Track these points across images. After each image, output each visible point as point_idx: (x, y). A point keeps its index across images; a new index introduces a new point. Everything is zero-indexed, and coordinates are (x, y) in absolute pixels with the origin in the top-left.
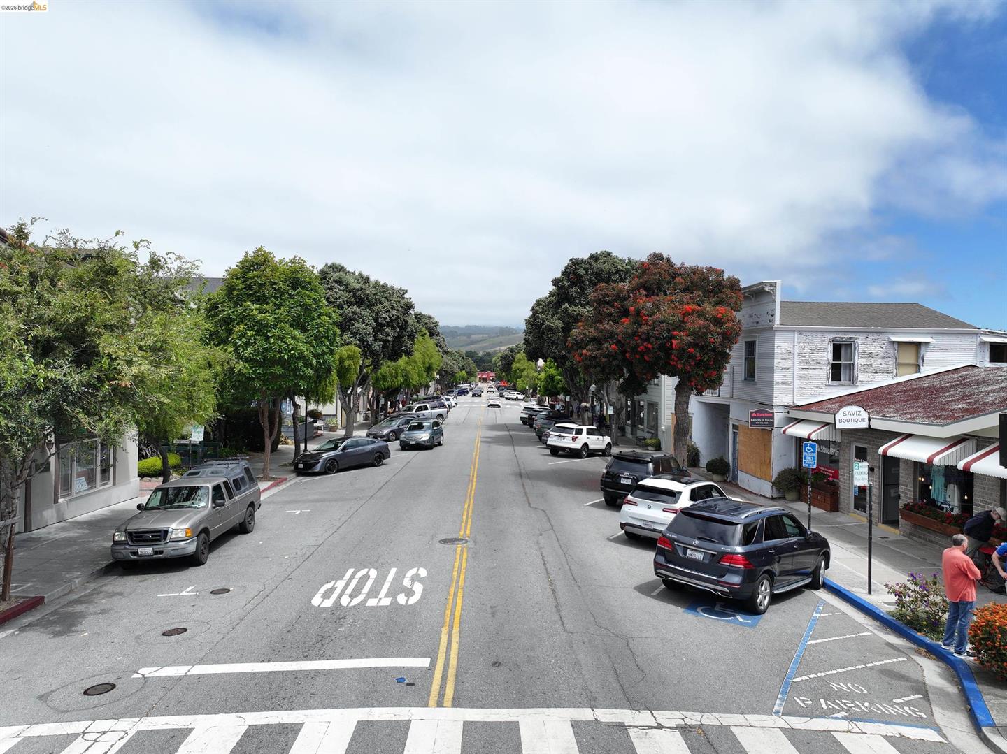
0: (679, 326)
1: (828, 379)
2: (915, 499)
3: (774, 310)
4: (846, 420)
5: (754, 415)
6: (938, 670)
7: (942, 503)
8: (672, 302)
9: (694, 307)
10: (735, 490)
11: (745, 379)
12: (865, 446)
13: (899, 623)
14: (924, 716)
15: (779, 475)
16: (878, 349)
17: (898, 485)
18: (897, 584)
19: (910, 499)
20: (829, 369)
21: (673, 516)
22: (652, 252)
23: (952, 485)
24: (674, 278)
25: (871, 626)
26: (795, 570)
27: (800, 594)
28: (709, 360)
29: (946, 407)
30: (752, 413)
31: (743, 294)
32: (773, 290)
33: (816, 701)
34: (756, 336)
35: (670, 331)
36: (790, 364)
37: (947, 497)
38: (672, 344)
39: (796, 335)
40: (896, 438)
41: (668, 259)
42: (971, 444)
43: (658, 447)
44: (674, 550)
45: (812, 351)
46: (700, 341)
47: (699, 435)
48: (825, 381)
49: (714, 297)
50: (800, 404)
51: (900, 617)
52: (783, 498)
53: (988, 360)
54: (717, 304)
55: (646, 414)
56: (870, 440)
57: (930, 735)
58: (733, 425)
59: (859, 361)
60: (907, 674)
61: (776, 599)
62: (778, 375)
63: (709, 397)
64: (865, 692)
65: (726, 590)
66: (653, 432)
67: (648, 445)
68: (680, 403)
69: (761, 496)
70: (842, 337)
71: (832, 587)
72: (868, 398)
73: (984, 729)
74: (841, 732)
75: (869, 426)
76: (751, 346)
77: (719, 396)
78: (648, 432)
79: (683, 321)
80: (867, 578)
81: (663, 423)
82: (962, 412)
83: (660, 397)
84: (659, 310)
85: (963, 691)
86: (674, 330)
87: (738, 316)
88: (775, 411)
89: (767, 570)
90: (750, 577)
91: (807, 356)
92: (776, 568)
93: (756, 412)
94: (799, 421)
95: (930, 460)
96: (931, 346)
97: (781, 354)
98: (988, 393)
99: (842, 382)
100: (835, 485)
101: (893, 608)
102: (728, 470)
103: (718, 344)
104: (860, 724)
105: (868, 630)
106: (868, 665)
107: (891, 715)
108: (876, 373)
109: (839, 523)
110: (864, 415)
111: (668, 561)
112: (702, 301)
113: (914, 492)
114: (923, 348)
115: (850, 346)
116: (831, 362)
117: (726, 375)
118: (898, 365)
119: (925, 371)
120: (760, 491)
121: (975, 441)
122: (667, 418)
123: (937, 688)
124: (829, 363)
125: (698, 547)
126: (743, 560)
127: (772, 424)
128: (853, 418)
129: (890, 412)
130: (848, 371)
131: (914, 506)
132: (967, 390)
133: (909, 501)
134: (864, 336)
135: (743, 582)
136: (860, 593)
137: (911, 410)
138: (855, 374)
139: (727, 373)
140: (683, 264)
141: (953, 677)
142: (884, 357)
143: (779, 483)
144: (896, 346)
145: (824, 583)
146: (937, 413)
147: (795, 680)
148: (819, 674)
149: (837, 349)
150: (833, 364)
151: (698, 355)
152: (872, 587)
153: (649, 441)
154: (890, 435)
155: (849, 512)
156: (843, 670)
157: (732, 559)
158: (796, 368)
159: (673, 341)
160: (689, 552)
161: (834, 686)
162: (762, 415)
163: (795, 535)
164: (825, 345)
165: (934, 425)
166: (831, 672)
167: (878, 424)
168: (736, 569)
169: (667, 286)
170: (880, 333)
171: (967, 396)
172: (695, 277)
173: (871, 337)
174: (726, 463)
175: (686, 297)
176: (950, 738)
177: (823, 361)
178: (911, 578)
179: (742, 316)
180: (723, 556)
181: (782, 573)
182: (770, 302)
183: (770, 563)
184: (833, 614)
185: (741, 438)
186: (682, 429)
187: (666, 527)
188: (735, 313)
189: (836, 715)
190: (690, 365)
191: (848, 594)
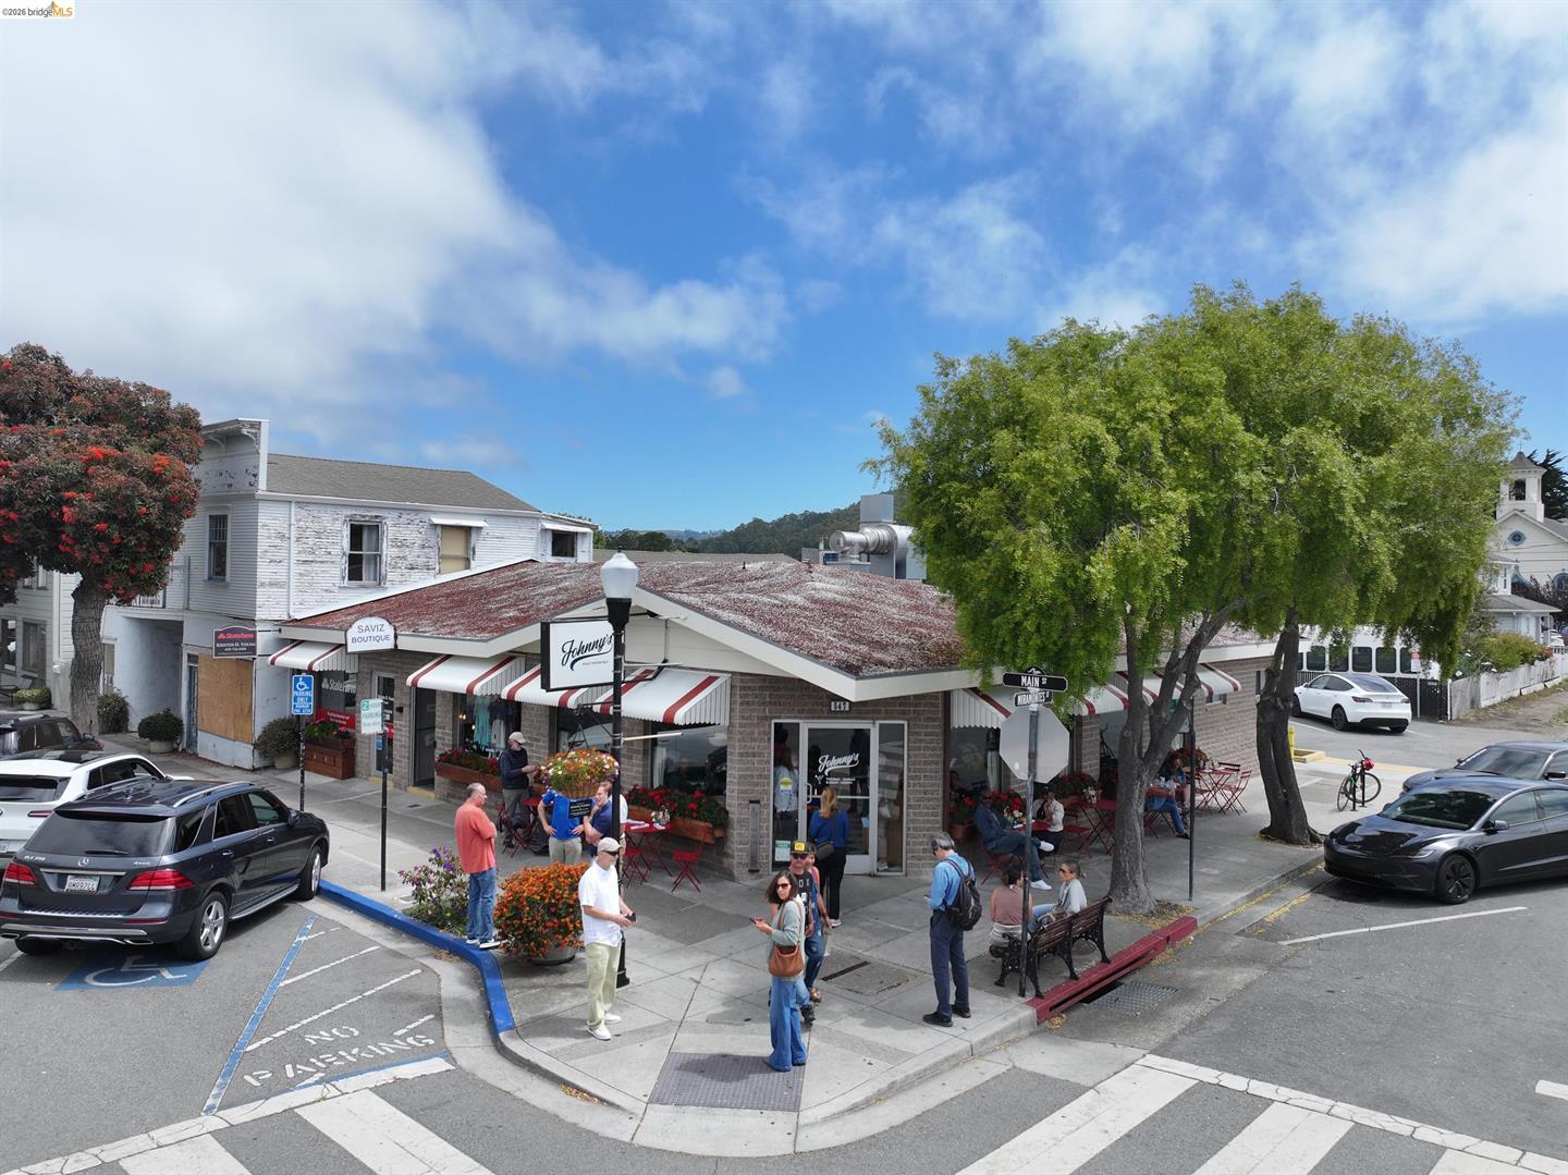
0: (80, 482)
1: (344, 578)
2: (454, 746)
3: (257, 467)
4: (363, 639)
5: (221, 636)
6: (460, 974)
7: (486, 747)
8: (64, 438)
9: (110, 450)
10: (192, 763)
11: (210, 579)
12: (391, 676)
13: (416, 923)
14: (431, 1042)
15: (264, 732)
16: (415, 534)
17: (433, 728)
18: (416, 868)
19: (448, 745)
20: (344, 564)
21: (39, 822)
22: (22, 341)
23: (498, 721)
24: (69, 396)
25: (380, 936)
26: (270, 876)
27: (280, 912)
28: (139, 545)
29: (495, 615)
30: (217, 633)
31: (204, 436)
32: (255, 434)
33: (278, 1072)
34: (228, 508)
35: (58, 490)
36: (282, 554)
37: (493, 737)
38: (62, 514)
39: (293, 510)
40: (431, 660)
41: (57, 359)
42: (519, 662)
43: (45, 702)
44: (40, 884)
45: (318, 535)
46: (119, 511)
47: (126, 676)
48: (338, 582)
49: (149, 437)
50: (299, 618)
51: (418, 914)
52: (272, 767)
53: (550, 553)
54: (155, 449)
55: (21, 644)
56: (397, 667)
57: (437, 1065)
58: (189, 655)
59: (388, 551)
60: (418, 992)
61: (233, 929)
62: (264, 572)
63: (143, 608)
64: (356, 1033)
65: (143, 932)
66: (36, 676)
67: (22, 701)
68: (83, 620)
69: (236, 767)
70: (364, 515)
71: (330, 892)
72: (400, 605)
73: (502, 1035)
74: (310, 1104)
75: (396, 646)
76: (218, 524)
77: (164, 607)
78: (25, 677)
79: (85, 474)
80: (380, 866)
81: (55, 658)
82: (512, 622)
83: (51, 611)
84: (36, 451)
85: (485, 995)
86: (67, 489)
87: (197, 471)
88: (258, 629)
89: (222, 884)
90: (188, 901)
91: (311, 541)
92: (235, 880)
93: (225, 632)
94: (297, 643)
95: (470, 689)
96: (484, 532)
97: (269, 538)
98: (544, 596)
99: (364, 582)
100: (349, 737)
101: (411, 904)
102: (180, 732)
103: (154, 517)
104: (340, 1084)
105: (375, 943)
106: (365, 994)
107: (388, 1055)
108: (412, 568)
109: (354, 794)
110: (389, 630)
111: (24, 905)
112: (127, 442)
113: (453, 735)
114: (474, 535)
115: (375, 529)
116: (348, 552)
117: (175, 572)
118: (442, 558)
119: (476, 568)
120: (233, 760)
121: (523, 660)
122: (62, 651)
123: (453, 999)
124: (344, 554)
125: (87, 869)
126: (174, 876)
127: (253, 650)
128: (373, 635)
129: (426, 626)
130: (372, 567)
131: (452, 755)
132: (521, 593)
133: (447, 749)
134: (395, 514)
135: (174, 912)
136: (370, 893)
137: (452, 622)
138: (383, 572)
139: (177, 568)
140: (89, 372)
141: (476, 978)
142: (423, 547)
143: (265, 743)
144: (439, 530)
145: (319, 888)
146: (483, 624)
147: (249, 1048)
148: (291, 1028)
149: (357, 533)
150: (350, 555)
151: (116, 534)
152: (387, 880)
153: (27, 694)
154: (421, 658)
155: (370, 776)
156: (329, 1011)
157: (152, 878)
158: (293, 561)
159: (65, 509)
160: (70, 881)
161: (311, 1039)
162: (236, 636)
163: (272, 822)
164: (338, 525)
165: (479, 641)
166: (309, 1020)
167: (408, 643)
168: (163, 893)
169: (55, 409)
170: (417, 511)
171: (522, 600)
172: (114, 399)
173: (405, 516)
174: (176, 719)
175: (94, 431)
176: (462, 1062)
177: (336, 550)
178: (434, 856)
179: (204, 472)
180: (136, 876)
181: (246, 885)
182: (251, 454)
183: (226, 874)
184: (327, 931)
185: (202, 676)
186: (88, 665)
187: (23, 844)
188: (189, 467)
189: (307, 1082)
190: (100, 553)
191: (352, 898)
